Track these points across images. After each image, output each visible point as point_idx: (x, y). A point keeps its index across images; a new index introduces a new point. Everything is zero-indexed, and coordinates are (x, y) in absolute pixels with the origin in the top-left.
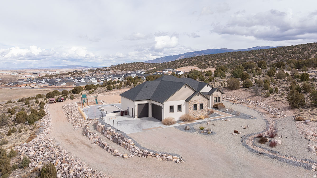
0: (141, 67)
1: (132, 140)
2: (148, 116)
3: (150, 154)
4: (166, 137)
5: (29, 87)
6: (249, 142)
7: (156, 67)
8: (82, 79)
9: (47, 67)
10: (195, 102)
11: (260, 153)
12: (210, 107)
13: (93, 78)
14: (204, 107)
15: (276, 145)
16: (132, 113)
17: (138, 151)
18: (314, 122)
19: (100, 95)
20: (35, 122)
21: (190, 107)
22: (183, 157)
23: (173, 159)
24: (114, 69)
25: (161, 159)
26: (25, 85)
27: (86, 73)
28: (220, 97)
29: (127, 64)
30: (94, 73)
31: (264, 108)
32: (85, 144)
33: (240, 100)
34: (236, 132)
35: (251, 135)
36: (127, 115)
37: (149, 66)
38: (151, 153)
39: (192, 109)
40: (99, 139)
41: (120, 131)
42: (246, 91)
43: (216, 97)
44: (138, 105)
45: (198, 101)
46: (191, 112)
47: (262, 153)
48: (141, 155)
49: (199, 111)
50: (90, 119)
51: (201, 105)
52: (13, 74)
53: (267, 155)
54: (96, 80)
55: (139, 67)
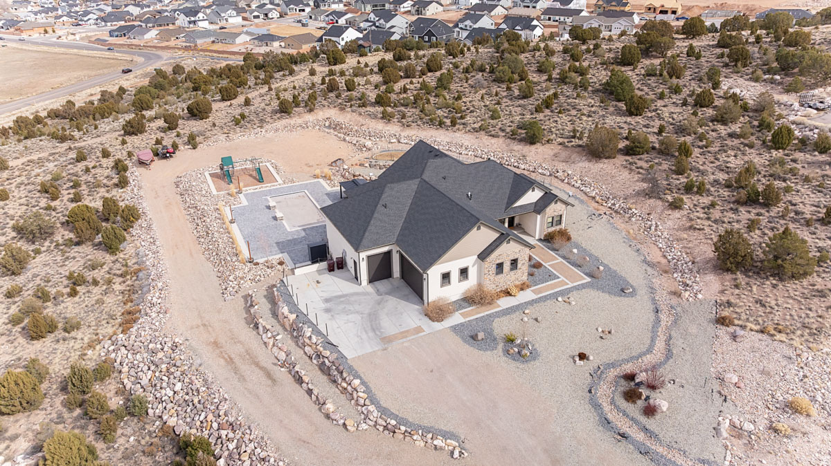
1: (363, 383)
2: (391, 277)
3: (399, 429)
4: (432, 371)
5: (55, 40)
6: (604, 391)
8: (198, 16)
10: (500, 257)
11: (619, 434)
12: (537, 238)
13: (230, 11)
14: (519, 266)
15: (655, 411)
16: (353, 267)
17: (375, 419)
18: (753, 333)
19: (263, 130)
20: (121, 246)
21: (489, 271)
22: (466, 441)
23: (446, 446)
25: (422, 444)
26: (42, 30)
28: (561, 216)
31: (661, 245)
32: (257, 365)
33: (613, 202)
34: (582, 356)
35: (613, 365)
36: (342, 268)
38: (403, 428)
39: (493, 273)
40: (287, 356)
41: (333, 345)
42: (630, 169)
43: (553, 215)
44: (369, 257)
45: (508, 255)
46: (490, 280)
47: (623, 436)
48: (382, 427)
49: (507, 275)
50: (255, 261)
51: (514, 262)
53: (633, 442)
54: (237, 16)
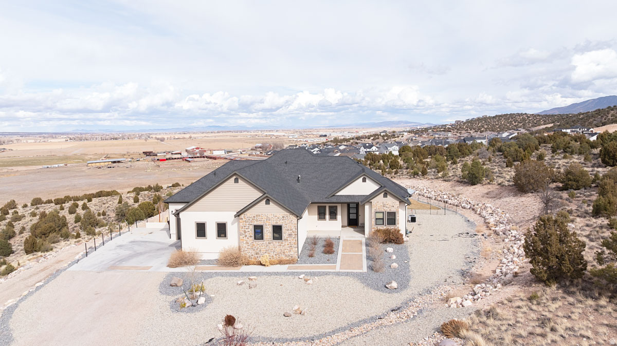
0: (521, 123)
7: (553, 122)
9: (350, 125)
10: (259, 218)
12: (366, 236)
13: (395, 146)
14: (285, 236)
21: (245, 232)
24: (460, 128)
27: (402, 137)
28: (395, 213)
29: (490, 118)
30: (417, 136)
34: (231, 321)
37: (540, 120)
39: (251, 237)
41: (78, 262)
43: (383, 210)
45: (268, 219)
49: (269, 243)
51: (277, 230)
52: (291, 137)
55: (517, 124)
